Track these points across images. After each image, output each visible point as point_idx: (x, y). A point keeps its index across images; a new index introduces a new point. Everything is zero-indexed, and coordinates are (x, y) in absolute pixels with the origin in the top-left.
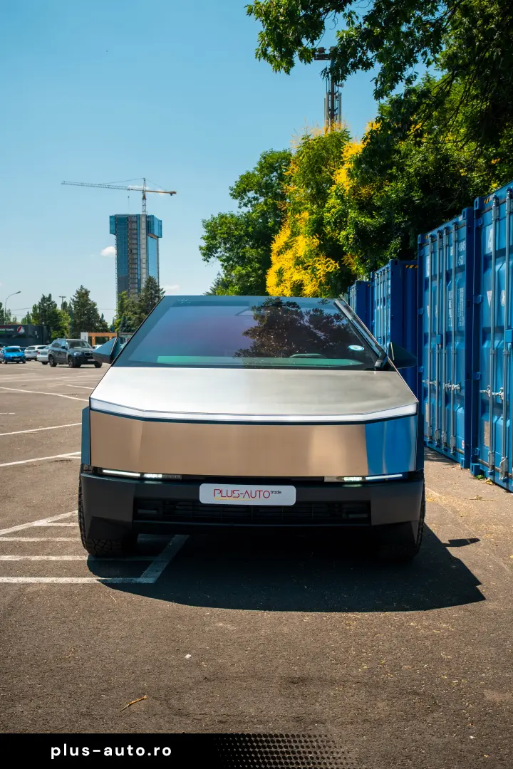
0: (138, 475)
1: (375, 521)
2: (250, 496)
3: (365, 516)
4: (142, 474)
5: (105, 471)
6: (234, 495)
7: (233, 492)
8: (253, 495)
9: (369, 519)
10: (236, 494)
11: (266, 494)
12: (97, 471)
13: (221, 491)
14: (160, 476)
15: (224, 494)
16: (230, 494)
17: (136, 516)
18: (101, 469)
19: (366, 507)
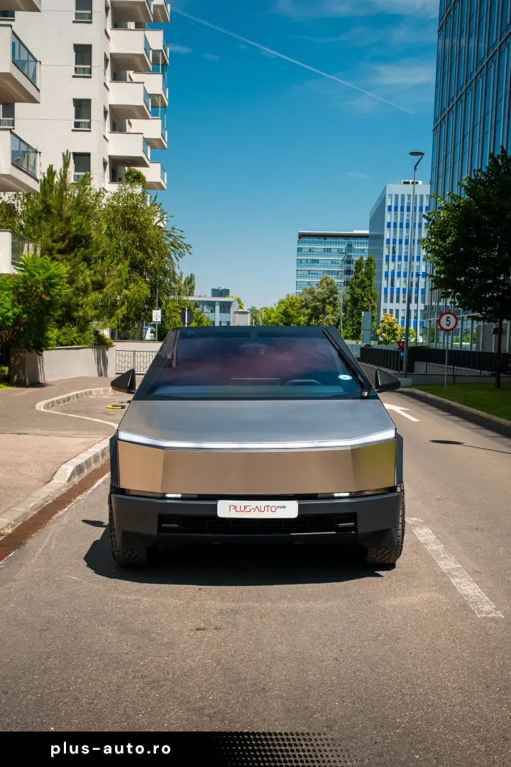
0: (161, 495)
2: (260, 511)
3: (352, 525)
4: (164, 494)
5: (132, 492)
6: (246, 510)
7: (245, 507)
8: (262, 510)
9: (356, 528)
10: (248, 509)
11: (273, 509)
12: (125, 492)
13: (236, 507)
14: (179, 496)
15: (238, 509)
16: (243, 509)
17: (160, 529)
19: (353, 518)
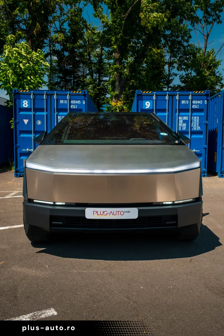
0: (52, 203)
1: (180, 225)
2: (113, 214)
3: (175, 222)
4: (54, 203)
5: (35, 201)
6: (104, 214)
7: (104, 212)
8: (115, 214)
9: (176, 224)
10: (105, 213)
11: (122, 213)
12: (30, 201)
13: (97, 212)
14: (64, 204)
15: (99, 213)
18: (33, 200)
19: (175, 218)
